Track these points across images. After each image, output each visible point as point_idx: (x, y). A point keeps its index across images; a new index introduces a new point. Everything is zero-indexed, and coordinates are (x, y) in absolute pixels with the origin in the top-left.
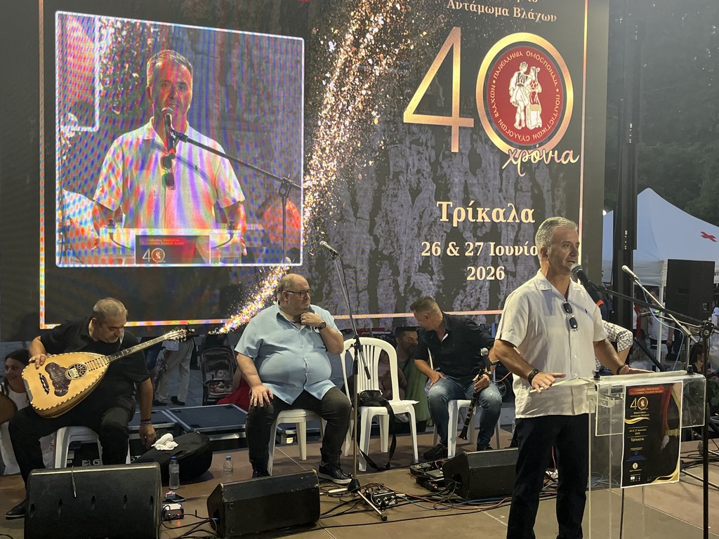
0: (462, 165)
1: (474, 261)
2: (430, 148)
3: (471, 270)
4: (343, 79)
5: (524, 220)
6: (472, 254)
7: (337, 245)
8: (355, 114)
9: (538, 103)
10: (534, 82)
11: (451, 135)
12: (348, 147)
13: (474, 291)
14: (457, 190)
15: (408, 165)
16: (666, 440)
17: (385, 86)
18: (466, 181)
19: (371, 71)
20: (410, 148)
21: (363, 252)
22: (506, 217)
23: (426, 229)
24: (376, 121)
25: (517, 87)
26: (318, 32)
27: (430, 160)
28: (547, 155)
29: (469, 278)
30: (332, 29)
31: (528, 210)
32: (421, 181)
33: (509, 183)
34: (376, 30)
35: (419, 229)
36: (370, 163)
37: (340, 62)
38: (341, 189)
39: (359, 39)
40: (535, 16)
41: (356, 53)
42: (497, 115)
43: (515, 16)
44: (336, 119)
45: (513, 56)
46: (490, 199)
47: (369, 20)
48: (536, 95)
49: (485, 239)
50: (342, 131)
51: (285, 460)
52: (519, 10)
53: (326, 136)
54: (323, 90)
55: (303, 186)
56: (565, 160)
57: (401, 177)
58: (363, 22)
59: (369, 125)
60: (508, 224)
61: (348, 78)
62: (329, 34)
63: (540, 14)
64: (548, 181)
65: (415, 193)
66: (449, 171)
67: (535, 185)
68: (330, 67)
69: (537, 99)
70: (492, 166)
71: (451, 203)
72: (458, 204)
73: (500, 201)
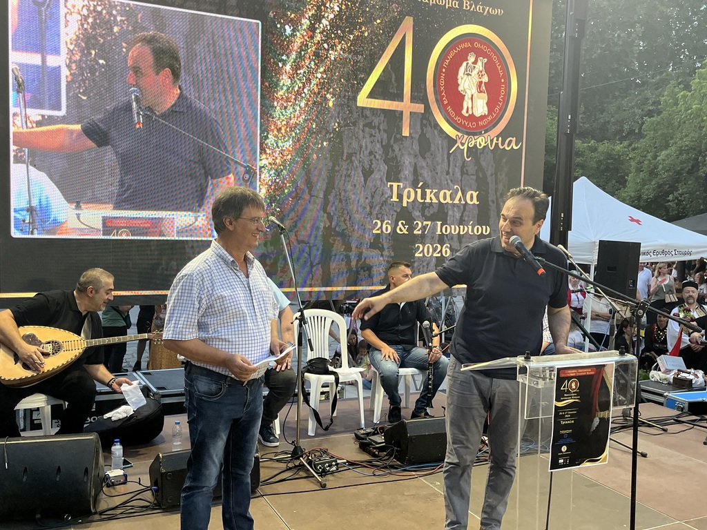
0: (412, 148)
1: (422, 239)
2: (382, 131)
3: (418, 247)
4: (299, 62)
5: (469, 202)
6: (420, 232)
7: (292, 221)
8: (310, 96)
9: (484, 92)
10: (481, 72)
11: (402, 119)
12: (304, 128)
13: (421, 267)
14: (407, 172)
16: (596, 421)
17: (340, 70)
19: (327, 55)
20: (363, 131)
21: (318, 228)
22: (452, 198)
23: (377, 208)
24: (331, 104)
25: (466, 76)
26: (274, 16)
27: (382, 142)
28: (492, 141)
29: (417, 255)
30: (289, 13)
31: (473, 192)
32: (374, 162)
33: (456, 166)
34: (332, 16)
35: (371, 207)
36: (325, 143)
37: (296, 46)
38: (296, 168)
39: (315, 24)
40: (484, 10)
41: (312, 37)
42: (446, 102)
43: (464, 8)
44: (292, 100)
45: (463, 46)
46: (438, 181)
47: (325, 6)
48: (483, 85)
49: (433, 218)
50: (298, 112)
52: (469, 3)
53: (281, 117)
54: (279, 72)
55: (260, 164)
56: (508, 147)
57: (353, 158)
58: (319, 8)
59: (324, 107)
60: (454, 205)
61: (304, 61)
62: (285, 18)
63: (488, 8)
64: (492, 166)
65: (367, 173)
66: (400, 154)
67: (480, 168)
68: (286, 50)
69: (484, 88)
70: (440, 150)
71: (401, 184)
72: (408, 186)
73: (447, 183)
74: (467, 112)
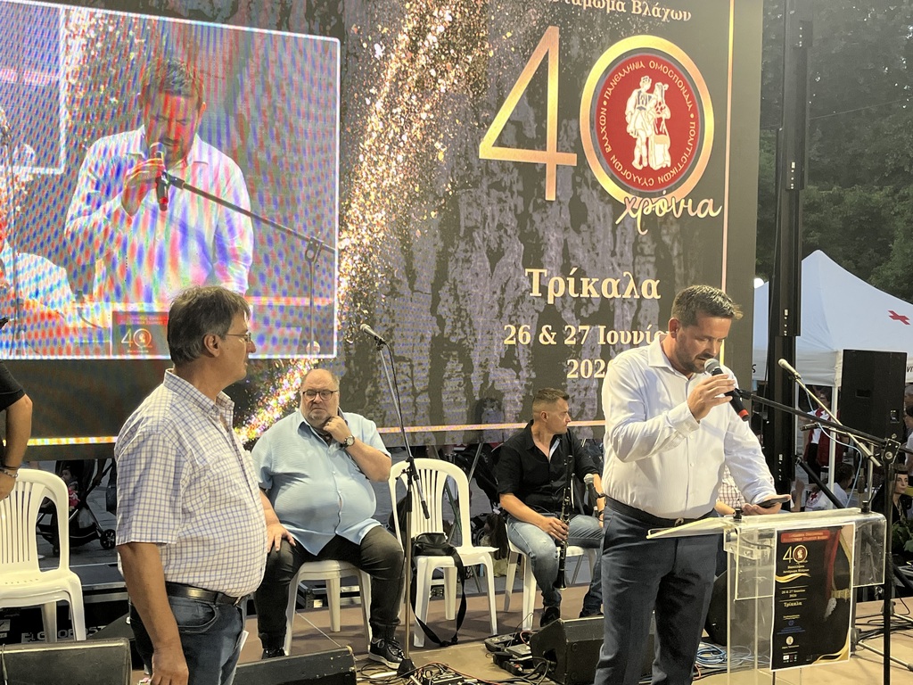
0: (560, 218)
1: (577, 351)
2: (516, 194)
3: (572, 365)
4: (394, 97)
5: (646, 295)
6: (574, 342)
7: (386, 328)
8: (411, 146)
9: (665, 134)
10: (660, 104)
11: (545, 177)
12: (402, 192)
13: (576, 393)
14: (553, 253)
15: (485, 218)
16: (832, 604)
17: (454, 106)
18: (565, 240)
19: (434, 86)
20: (488, 194)
21: (422, 338)
22: (620, 291)
23: (510, 307)
24: (441, 156)
25: (637, 110)
26: (358, 32)
27: (516, 211)
28: (678, 205)
29: (569, 376)
30: (380, 27)
31: (652, 282)
32: (504, 240)
33: (625, 243)
34: (441, 29)
35: (501, 306)
36: (433, 214)
37: (390, 73)
38: (391, 250)
39: (417, 41)
40: (662, 13)
41: (413, 61)
42: (609, 150)
43: (634, 12)
44: (385, 152)
45: (632, 67)
46: (599, 265)
47: (431, 15)
48: (663, 122)
49: (593, 320)
50: (393, 170)
51: (311, 633)
52: (640, 4)
53: (370, 176)
54: (365, 112)
55: (339, 245)
56: (702, 213)
57: (475, 235)
58: (423, 17)
59: (431, 161)
60: (623, 300)
61: (402, 94)
62: (374, 34)
63: (668, 10)
64: (679, 242)
65: (495, 256)
66: (542, 226)
67: (661, 247)
68: (376, 79)
69: (665, 127)
70: (602, 220)
71: (545, 271)
72: (555, 274)
73: (613, 268)
74: (641, 163)
